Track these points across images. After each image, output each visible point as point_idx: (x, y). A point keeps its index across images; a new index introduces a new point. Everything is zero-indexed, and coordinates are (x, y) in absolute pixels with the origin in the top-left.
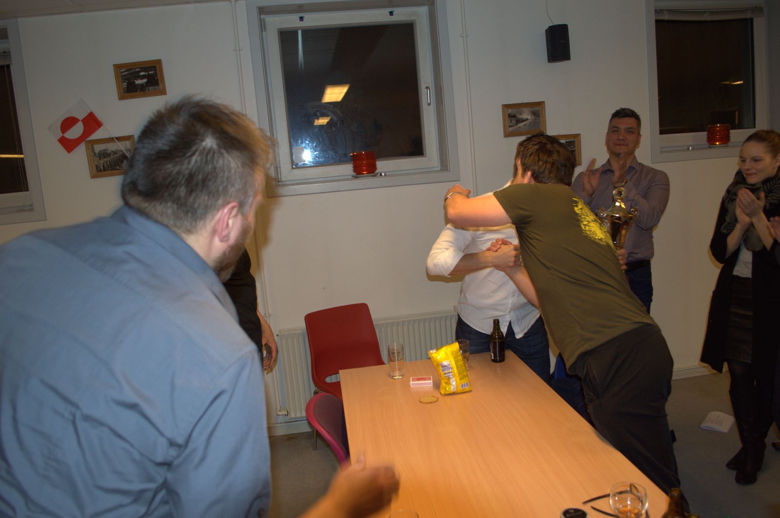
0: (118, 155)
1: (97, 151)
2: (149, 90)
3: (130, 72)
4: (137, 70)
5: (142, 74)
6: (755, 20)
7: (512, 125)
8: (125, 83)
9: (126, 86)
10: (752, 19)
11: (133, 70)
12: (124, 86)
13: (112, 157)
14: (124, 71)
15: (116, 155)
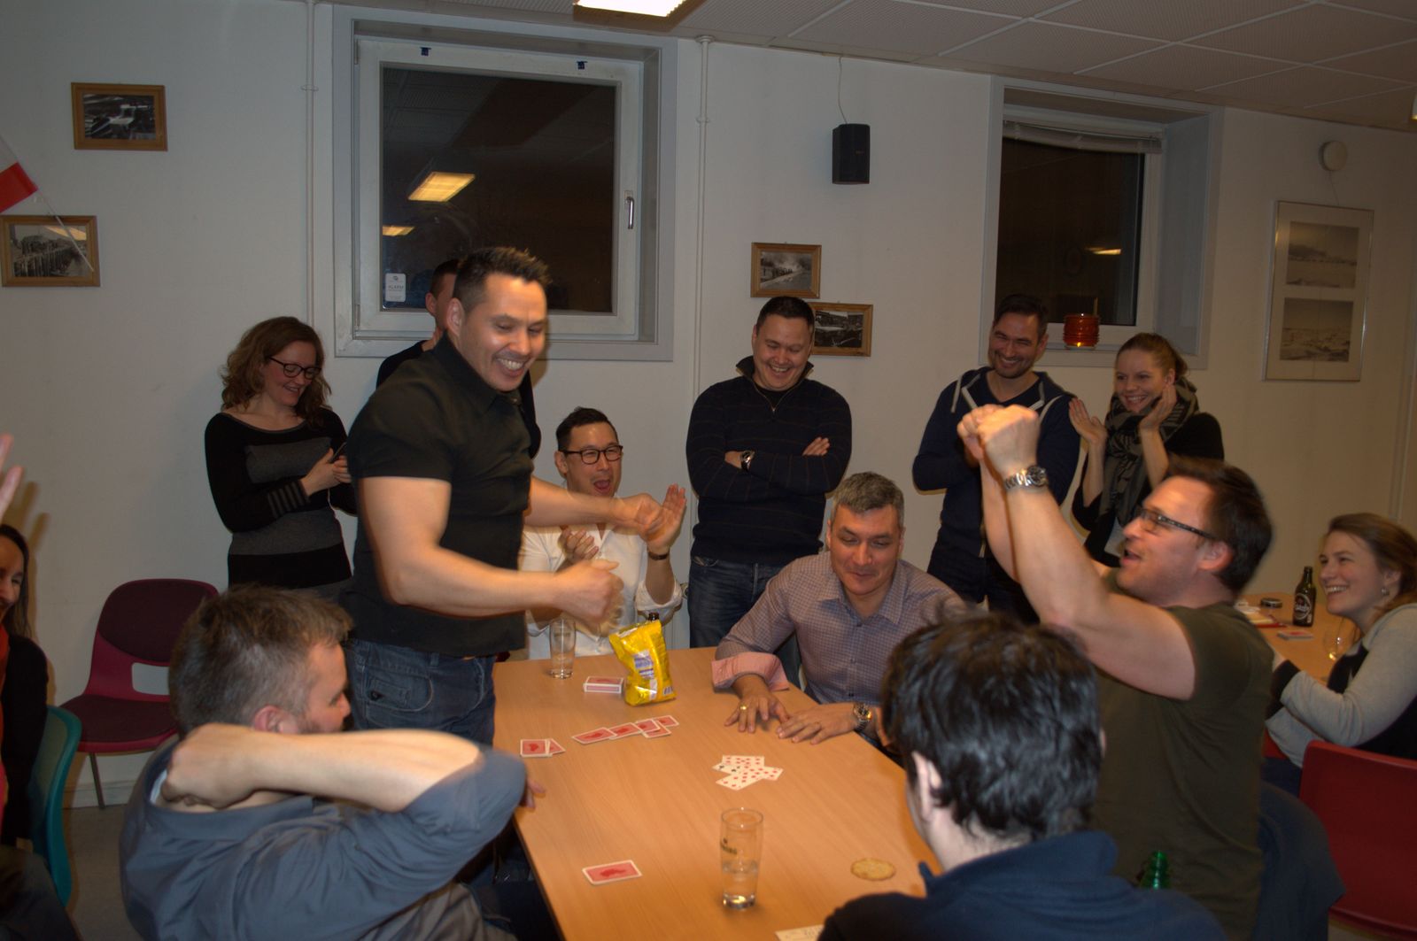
0: (61, 249)
1: (19, 238)
2: (134, 138)
3: (101, 99)
4: (116, 99)
5: (125, 107)
6: (1148, 157)
7: (764, 277)
8: (91, 118)
9: (90, 125)
10: (1143, 156)
11: (107, 99)
12: (87, 125)
13: (48, 251)
14: (91, 98)
15: (57, 250)
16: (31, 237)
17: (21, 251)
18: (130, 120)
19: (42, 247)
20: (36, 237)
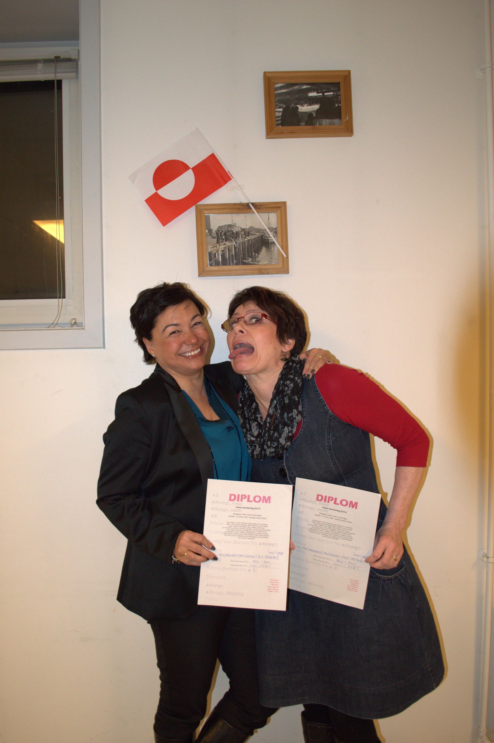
0: (253, 237)
1: (214, 226)
2: (320, 124)
3: (290, 89)
4: (305, 87)
5: (312, 94)
8: (280, 108)
9: (280, 114)
11: (296, 87)
12: (278, 114)
13: (240, 240)
14: (281, 88)
15: (249, 238)
16: (225, 226)
17: (215, 240)
18: (316, 107)
19: (236, 235)
20: (229, 226)
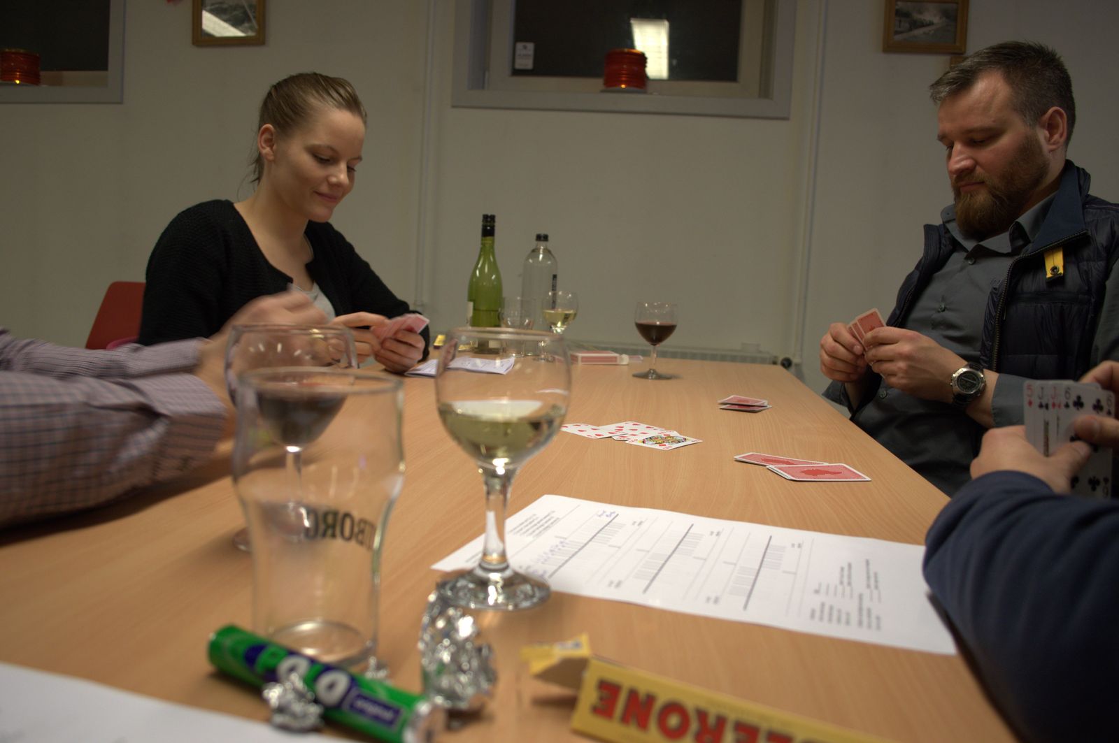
7: (899, 29)
13: (228, 15)
15: (234, 13)
16: (216, 4)
19: (224, 11)
20: (220, 3)
